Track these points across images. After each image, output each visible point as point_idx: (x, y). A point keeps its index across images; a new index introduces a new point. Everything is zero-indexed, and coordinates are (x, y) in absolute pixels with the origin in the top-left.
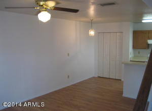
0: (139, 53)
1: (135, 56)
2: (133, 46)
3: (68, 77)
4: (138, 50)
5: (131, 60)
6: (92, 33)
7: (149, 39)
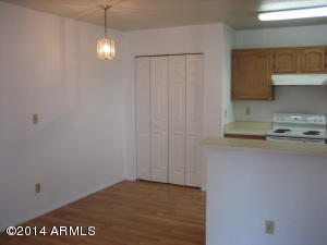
0: (248, 112)
1: (236, 122)
2: (232, 93)
3: (38, 188)
4: (244, 105)
5: (228, 132)
6: (106, 49)
7: (276, 73)
